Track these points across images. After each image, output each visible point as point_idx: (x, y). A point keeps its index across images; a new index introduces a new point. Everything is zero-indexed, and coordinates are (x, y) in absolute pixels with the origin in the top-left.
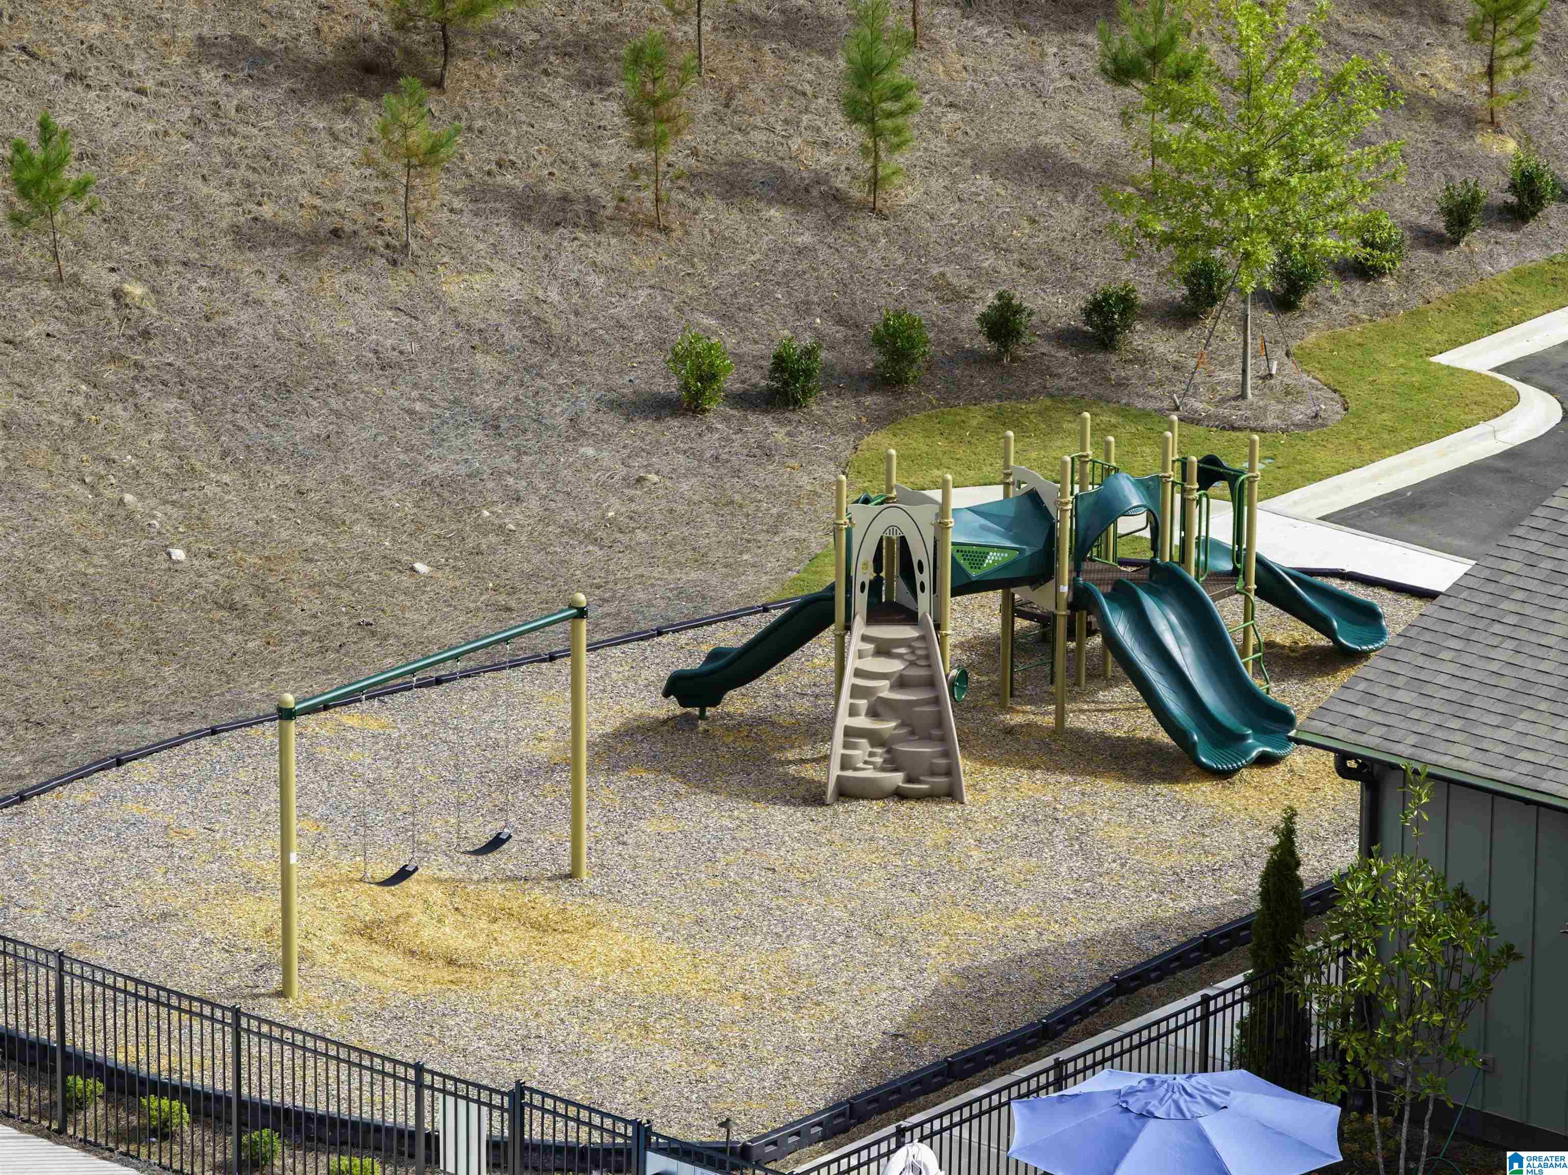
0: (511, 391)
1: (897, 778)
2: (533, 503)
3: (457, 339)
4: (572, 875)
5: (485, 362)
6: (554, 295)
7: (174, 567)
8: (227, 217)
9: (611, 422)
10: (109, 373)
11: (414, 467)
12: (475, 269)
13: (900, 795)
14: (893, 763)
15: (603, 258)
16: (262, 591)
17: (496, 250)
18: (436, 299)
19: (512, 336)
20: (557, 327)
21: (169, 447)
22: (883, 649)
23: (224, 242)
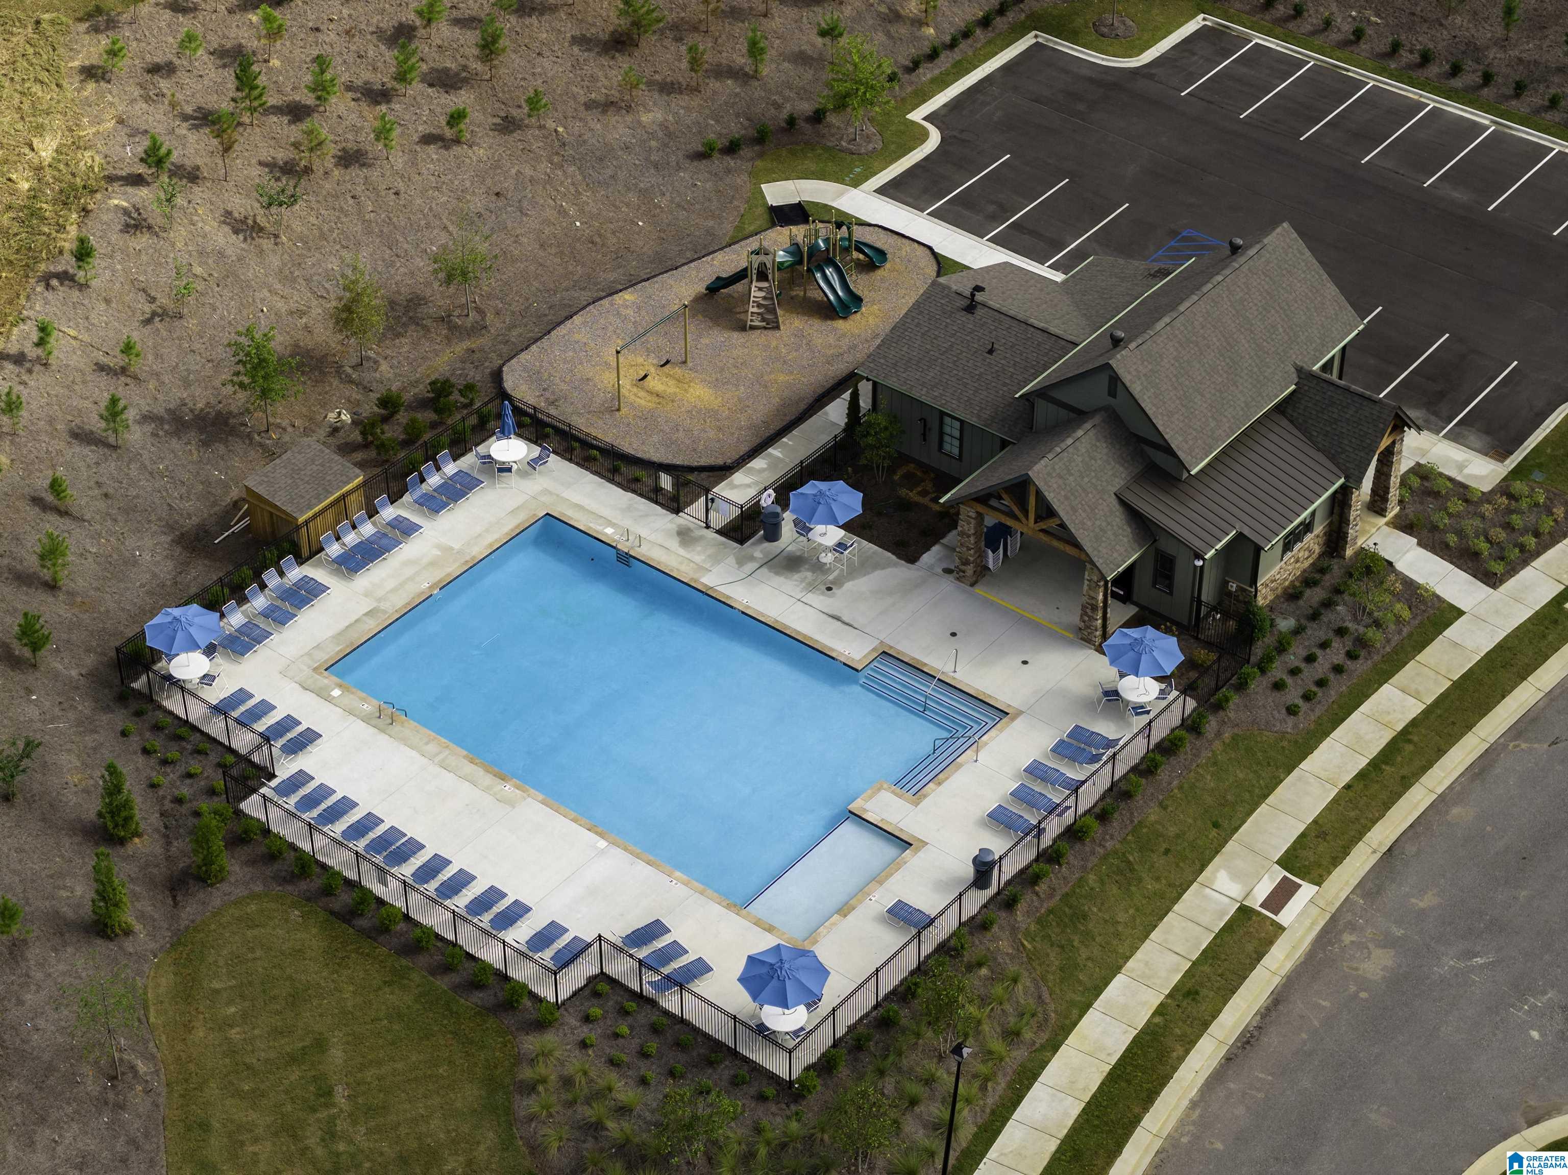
0: (660, 153)
1: (764, 324)
2: (668, 194)
3: (645, 137)
4: (685, 362)
5: (653, 143)
6: (671, 118)
7: (577, 229)
8: (582, 99)
9: (687, 163)
10: (556, 159)
11: (636, 185)
12: (649, 111)
13: (765, 328)
14: (763, 320)
15: (683, 104)
16: (600, 236)
17: (655, 104)
18: (639, 122)
19: (660, 134)
20: (672, 128)
21: (573, 184)
22: (760, 289)
23: (582, 108)
